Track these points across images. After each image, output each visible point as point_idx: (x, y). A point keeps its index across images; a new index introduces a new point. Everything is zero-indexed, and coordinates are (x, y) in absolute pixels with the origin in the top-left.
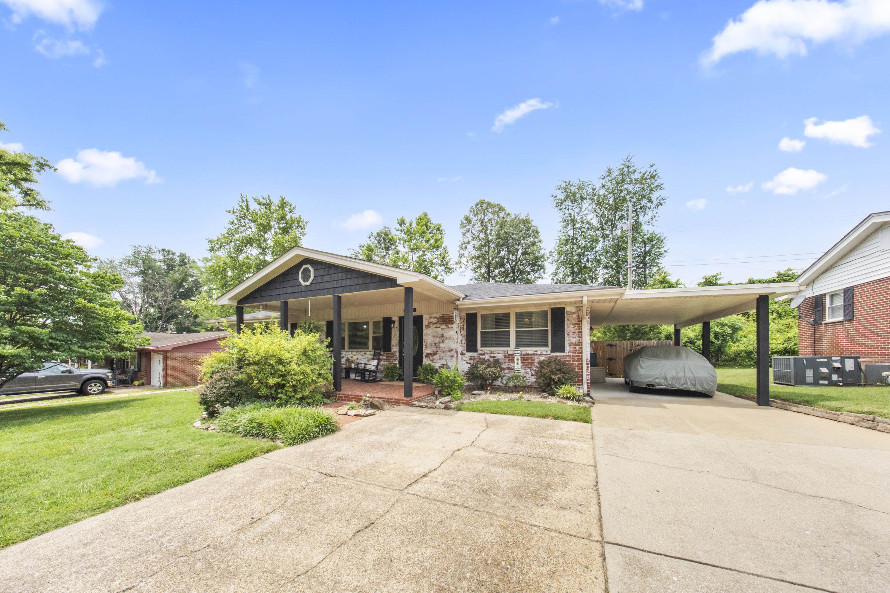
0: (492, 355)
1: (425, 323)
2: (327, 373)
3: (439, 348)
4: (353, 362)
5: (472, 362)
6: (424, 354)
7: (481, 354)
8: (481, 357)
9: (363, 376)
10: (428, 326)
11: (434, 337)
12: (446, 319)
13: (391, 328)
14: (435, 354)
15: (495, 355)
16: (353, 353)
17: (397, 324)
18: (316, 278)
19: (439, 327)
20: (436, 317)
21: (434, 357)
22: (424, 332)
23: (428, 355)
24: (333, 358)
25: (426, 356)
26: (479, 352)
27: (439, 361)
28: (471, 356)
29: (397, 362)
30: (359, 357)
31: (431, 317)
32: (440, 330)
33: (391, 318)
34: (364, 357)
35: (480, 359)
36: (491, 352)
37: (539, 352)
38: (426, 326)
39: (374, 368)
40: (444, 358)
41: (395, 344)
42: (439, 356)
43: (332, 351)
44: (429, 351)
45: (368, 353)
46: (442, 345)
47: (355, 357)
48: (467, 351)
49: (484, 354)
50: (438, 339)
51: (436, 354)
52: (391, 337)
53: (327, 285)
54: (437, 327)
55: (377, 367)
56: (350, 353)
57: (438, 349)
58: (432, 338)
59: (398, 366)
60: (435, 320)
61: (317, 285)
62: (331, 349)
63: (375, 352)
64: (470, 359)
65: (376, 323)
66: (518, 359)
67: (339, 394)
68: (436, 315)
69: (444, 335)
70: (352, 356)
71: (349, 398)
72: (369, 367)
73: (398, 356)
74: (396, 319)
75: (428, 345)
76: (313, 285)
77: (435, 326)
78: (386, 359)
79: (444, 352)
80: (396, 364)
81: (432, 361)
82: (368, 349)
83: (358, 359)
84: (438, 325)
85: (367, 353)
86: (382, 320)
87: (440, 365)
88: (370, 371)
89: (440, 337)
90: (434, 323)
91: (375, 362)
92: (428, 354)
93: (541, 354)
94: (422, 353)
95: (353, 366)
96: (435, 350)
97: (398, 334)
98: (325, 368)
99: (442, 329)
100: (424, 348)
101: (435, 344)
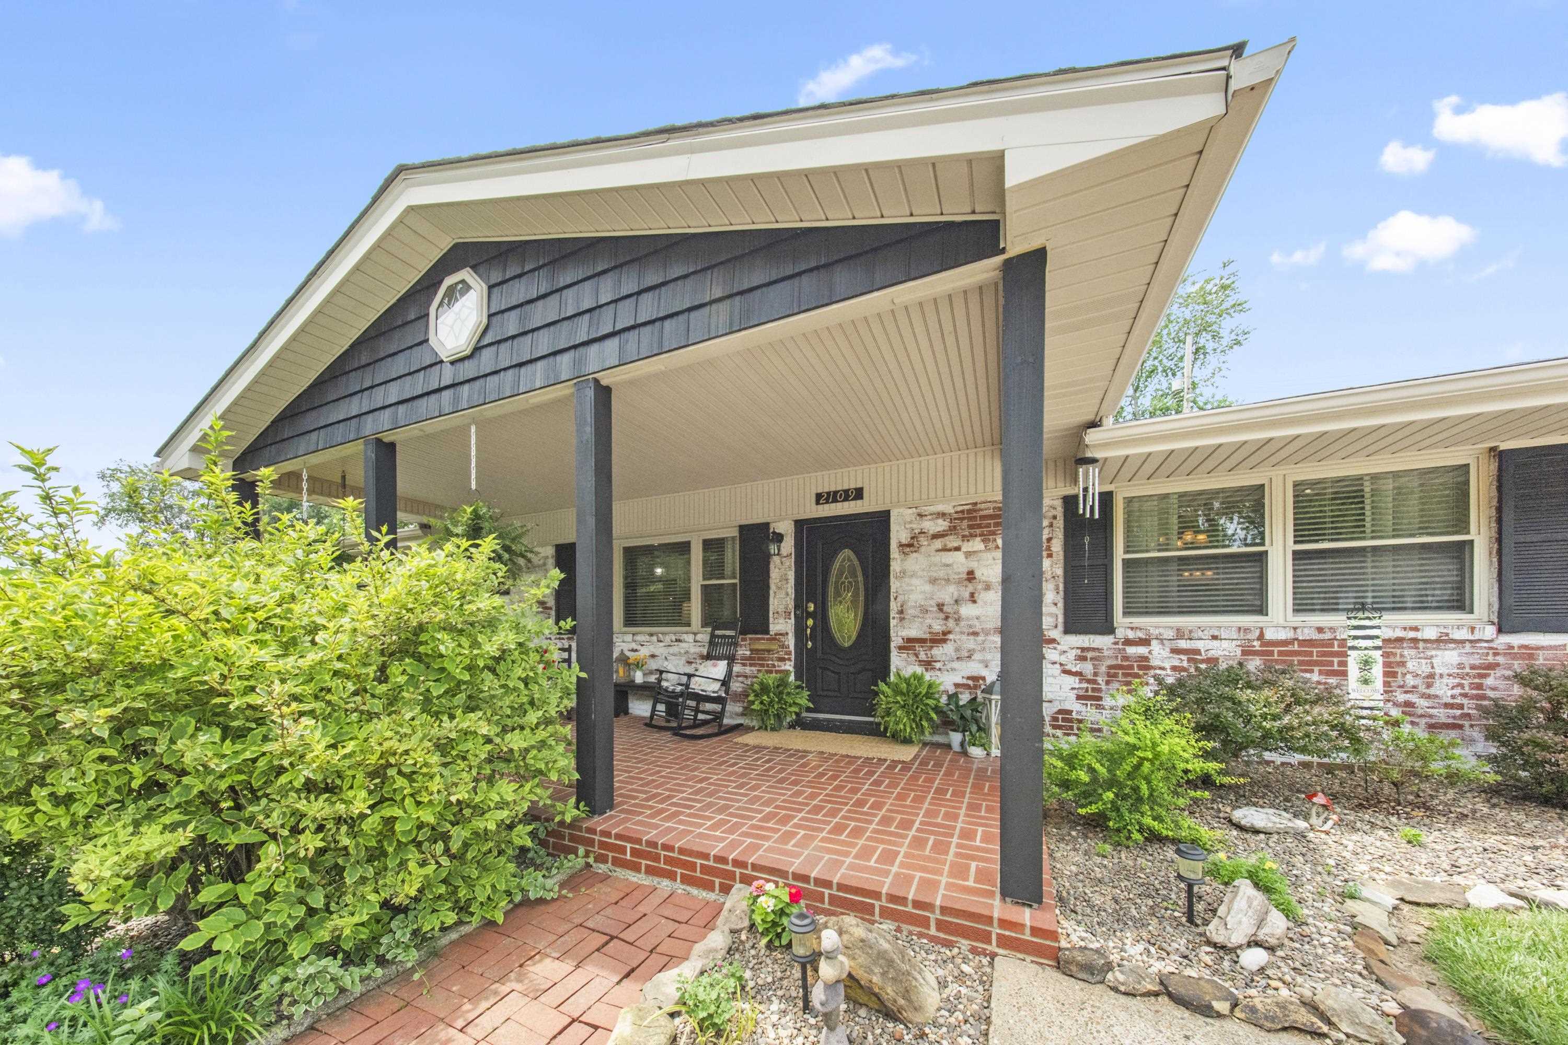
0: (1183, 644)
1: (898, 534)
2: (543, 744)
3: (958, 620)
4: (638, 665)
5: (1087, 668)
6: (895, 641)
7: (1128, 642)
8: (1131, 650)
9: (673, 711)
10: (909, 547)
11: (933, 581)
12: (983, 517)
13: (767, 558)
14: (939, 639)
15: (1199, 645)
16: (638, 638)
17: (788, 545)
18: (494, 319)
19: (958, 549)
20: (943, 515)
21: (937, 652)
22: (895, 566)
23: (910, 644)
24: (575, 666)
25: (900, 648)
26: (1121, 633)
27: (956, 665)
28: (1083, 649)
29: (789, 666)
30: (659, 649)
31: (920, 515)
32: (959, 556)
33: (766, 525)
34: (674, 650)
35: (1126, 658)
36: (1180, 634)
37: (1430, 633)
38: (901, 545)
39: (716, 686)
40: (977, 656)
41: (781, 609)
42: (957, 650)
43: (573, 631)
44: (914, 632)
45: (690, 638)
46: (967, 610)
47: (644, 652)
48: (1067, 631)
49: (1145, 642)
50: (952, 589)
51: (945, 641)
52: (768, 587)
53: (544, 343)
54: (945, 549)
55: (725, 683)
56: (629, 638)
57: (951, 623)
58: (928, 588)
59: (792, 678)
60: (942, 525)
61: (504, 347)
62: (568, 624)
63: (713, 636)
64: (1082, 659)
65: (713, 546)
66: (1366, 664)
67: (607, 834)
68: (940, 508)
69: (978, 574)
70: (634, 646)
71: (656, 858)
72: (697, 685)
73: (792, 648)
74: (785, 527)
75: (911, 612)
76: (487, 354)
77: (938, 544)
78: (750, 658)
79: (975, 634)
80: (787, 672)
81: (928, 664)
82: (689, 625)
83: (653, 656)
84: (952, 541)
85: (685, 637)
86: (735, 533)
87: (959, 680)
88: (701, 698)
89: (959, 582)
90: (935, 536)
91: (719, 669)
92: (910, 640)
93: (1442, 641)
94: (887, 639)
95: (639, 678)
96: (938, 627)
97: (791, 575)
98: (533, 717)
99: (968, 554)
100: (893, 623)
101: (940, 607)
